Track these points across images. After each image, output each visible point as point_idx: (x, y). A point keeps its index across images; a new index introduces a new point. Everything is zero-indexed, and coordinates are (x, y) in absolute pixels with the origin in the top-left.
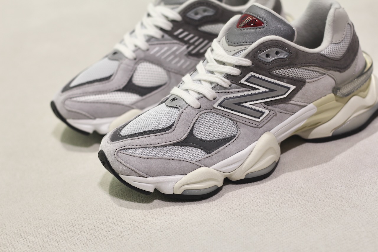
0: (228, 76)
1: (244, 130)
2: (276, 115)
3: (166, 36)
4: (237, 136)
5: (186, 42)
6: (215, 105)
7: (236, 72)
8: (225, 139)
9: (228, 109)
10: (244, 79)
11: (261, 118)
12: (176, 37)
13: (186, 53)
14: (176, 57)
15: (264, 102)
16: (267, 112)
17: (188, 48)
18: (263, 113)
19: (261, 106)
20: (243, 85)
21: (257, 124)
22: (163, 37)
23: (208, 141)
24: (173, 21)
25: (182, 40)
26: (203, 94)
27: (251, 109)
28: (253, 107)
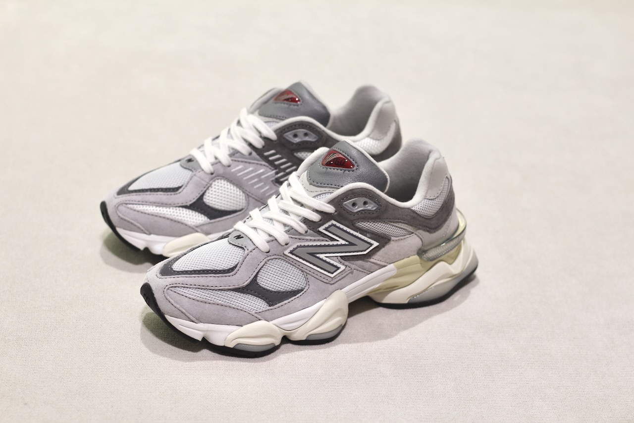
0: (306, 221)
1: (314, 285)
2: (352, 273)
3: (254, 154)
4: (305, 290)
5: (276, 167)
6: (286, 252)
7: (315, 217)
8: (290, 292)
9: (300, 258)
10: (324, 227)
11: (335, 274)
12: (266, 159)
13: (273, 179)
14: (260, 181)
15: (341, 257)
16: (342, 268)
17: (277, 173)
18: (338, 268)
19: (337, 260)
20: (320, 233)
21: (330, 279)
22: (250, 154)
23: (271, 292)
24: (266, 139)
25: (271, 163)
26: (274, 237)
27: (325, 261)
28: (328, 260)
